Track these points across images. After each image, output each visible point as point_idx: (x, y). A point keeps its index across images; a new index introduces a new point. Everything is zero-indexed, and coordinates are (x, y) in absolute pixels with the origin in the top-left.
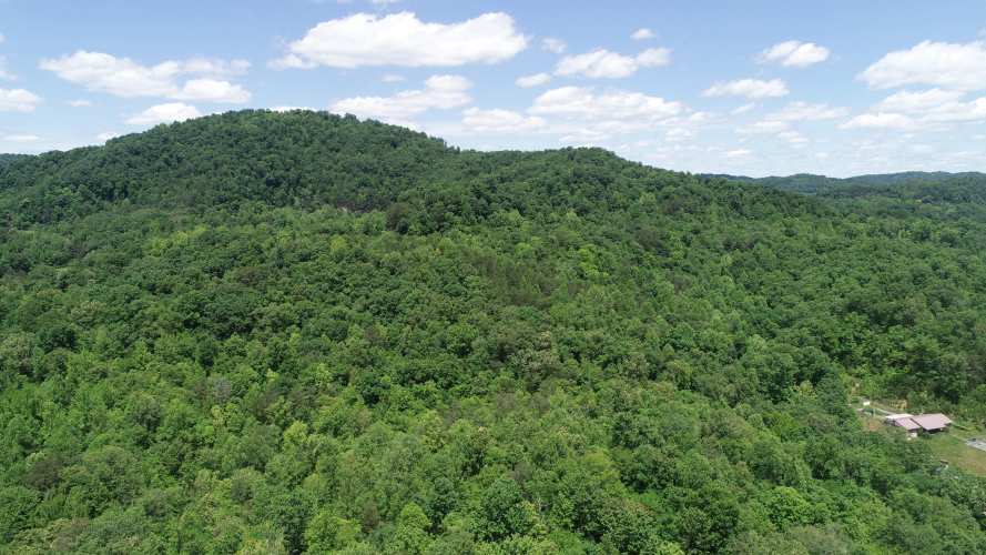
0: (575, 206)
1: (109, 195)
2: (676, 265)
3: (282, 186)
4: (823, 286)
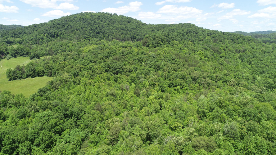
0: (190, 40)
1: (53, 36)
2: (223, 56)
3: (100, 34)
4: (270, 62)
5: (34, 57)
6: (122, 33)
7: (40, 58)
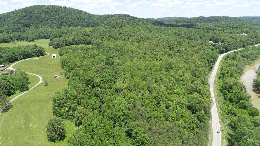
5: (32, 41)
6: (80, 22)
7: (35, 41)
